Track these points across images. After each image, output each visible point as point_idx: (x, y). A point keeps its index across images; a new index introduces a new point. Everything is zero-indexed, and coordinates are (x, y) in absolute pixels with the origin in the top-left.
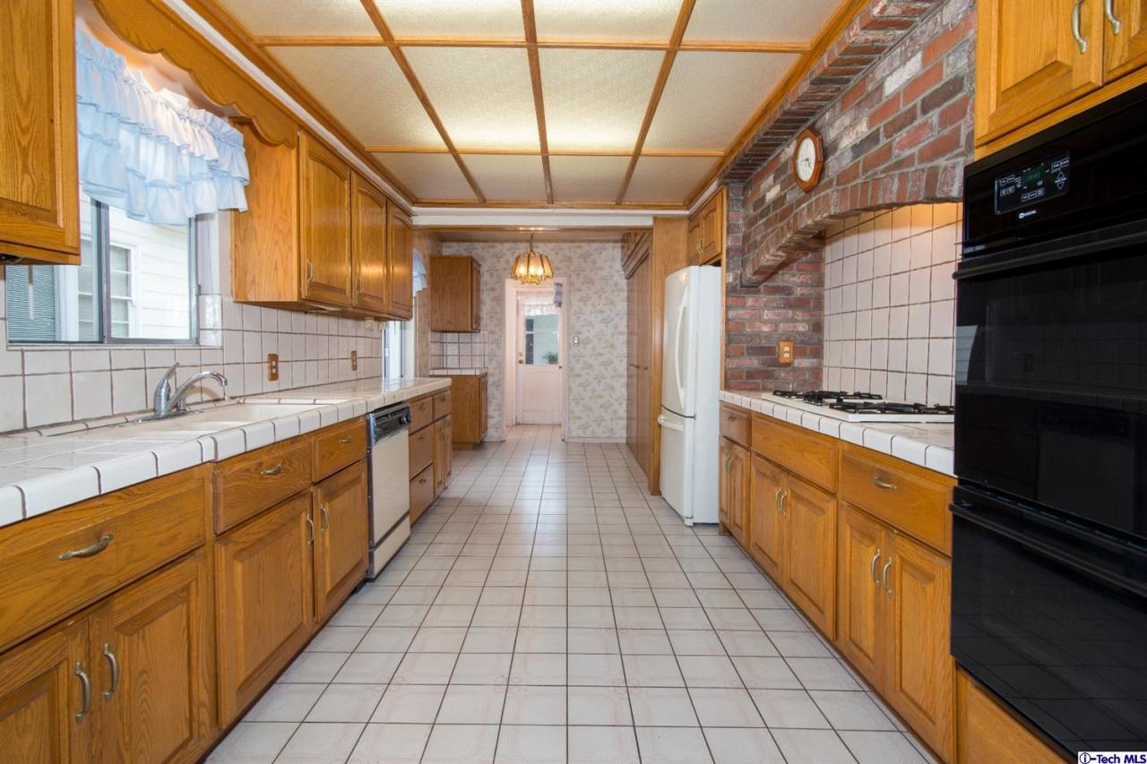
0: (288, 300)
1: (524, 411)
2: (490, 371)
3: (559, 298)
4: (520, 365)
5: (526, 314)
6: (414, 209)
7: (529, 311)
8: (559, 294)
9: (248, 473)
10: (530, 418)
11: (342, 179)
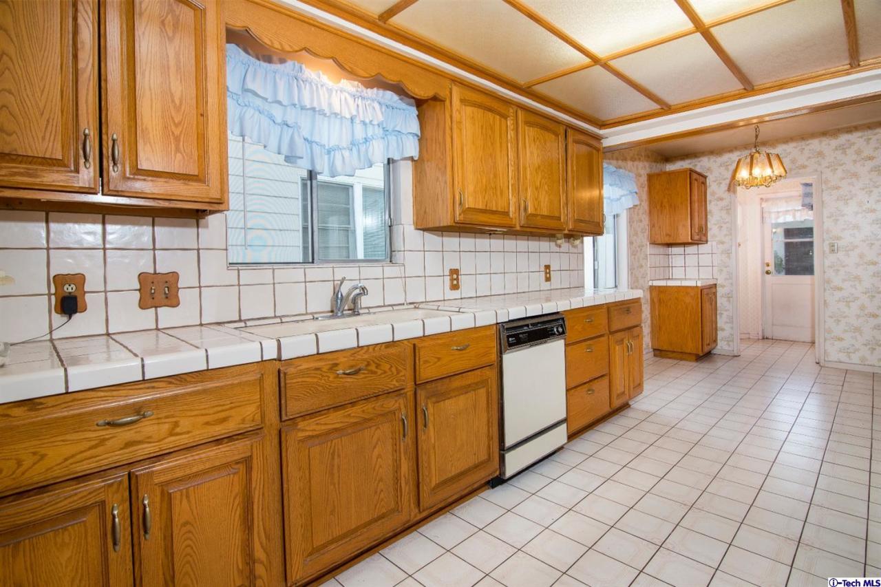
0: (445, 224)
1: (773, 325)
2: (719, 282)
3: (808, 200)
4: (768, 276)
5: (773, 222)
6: (602, 132)
7: (778, 217)
8: (808, 195)
9: (319, 372)
10: (779, 333)
11: (505, 117)
